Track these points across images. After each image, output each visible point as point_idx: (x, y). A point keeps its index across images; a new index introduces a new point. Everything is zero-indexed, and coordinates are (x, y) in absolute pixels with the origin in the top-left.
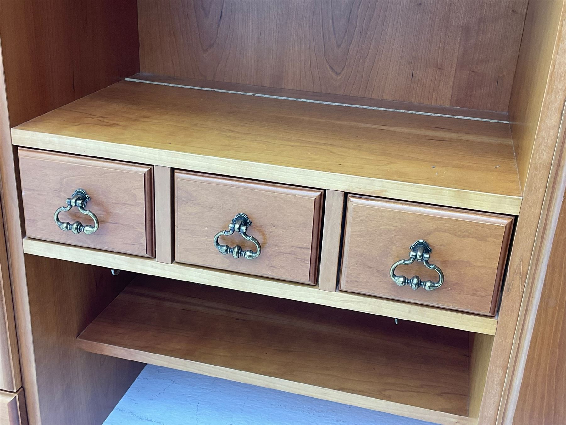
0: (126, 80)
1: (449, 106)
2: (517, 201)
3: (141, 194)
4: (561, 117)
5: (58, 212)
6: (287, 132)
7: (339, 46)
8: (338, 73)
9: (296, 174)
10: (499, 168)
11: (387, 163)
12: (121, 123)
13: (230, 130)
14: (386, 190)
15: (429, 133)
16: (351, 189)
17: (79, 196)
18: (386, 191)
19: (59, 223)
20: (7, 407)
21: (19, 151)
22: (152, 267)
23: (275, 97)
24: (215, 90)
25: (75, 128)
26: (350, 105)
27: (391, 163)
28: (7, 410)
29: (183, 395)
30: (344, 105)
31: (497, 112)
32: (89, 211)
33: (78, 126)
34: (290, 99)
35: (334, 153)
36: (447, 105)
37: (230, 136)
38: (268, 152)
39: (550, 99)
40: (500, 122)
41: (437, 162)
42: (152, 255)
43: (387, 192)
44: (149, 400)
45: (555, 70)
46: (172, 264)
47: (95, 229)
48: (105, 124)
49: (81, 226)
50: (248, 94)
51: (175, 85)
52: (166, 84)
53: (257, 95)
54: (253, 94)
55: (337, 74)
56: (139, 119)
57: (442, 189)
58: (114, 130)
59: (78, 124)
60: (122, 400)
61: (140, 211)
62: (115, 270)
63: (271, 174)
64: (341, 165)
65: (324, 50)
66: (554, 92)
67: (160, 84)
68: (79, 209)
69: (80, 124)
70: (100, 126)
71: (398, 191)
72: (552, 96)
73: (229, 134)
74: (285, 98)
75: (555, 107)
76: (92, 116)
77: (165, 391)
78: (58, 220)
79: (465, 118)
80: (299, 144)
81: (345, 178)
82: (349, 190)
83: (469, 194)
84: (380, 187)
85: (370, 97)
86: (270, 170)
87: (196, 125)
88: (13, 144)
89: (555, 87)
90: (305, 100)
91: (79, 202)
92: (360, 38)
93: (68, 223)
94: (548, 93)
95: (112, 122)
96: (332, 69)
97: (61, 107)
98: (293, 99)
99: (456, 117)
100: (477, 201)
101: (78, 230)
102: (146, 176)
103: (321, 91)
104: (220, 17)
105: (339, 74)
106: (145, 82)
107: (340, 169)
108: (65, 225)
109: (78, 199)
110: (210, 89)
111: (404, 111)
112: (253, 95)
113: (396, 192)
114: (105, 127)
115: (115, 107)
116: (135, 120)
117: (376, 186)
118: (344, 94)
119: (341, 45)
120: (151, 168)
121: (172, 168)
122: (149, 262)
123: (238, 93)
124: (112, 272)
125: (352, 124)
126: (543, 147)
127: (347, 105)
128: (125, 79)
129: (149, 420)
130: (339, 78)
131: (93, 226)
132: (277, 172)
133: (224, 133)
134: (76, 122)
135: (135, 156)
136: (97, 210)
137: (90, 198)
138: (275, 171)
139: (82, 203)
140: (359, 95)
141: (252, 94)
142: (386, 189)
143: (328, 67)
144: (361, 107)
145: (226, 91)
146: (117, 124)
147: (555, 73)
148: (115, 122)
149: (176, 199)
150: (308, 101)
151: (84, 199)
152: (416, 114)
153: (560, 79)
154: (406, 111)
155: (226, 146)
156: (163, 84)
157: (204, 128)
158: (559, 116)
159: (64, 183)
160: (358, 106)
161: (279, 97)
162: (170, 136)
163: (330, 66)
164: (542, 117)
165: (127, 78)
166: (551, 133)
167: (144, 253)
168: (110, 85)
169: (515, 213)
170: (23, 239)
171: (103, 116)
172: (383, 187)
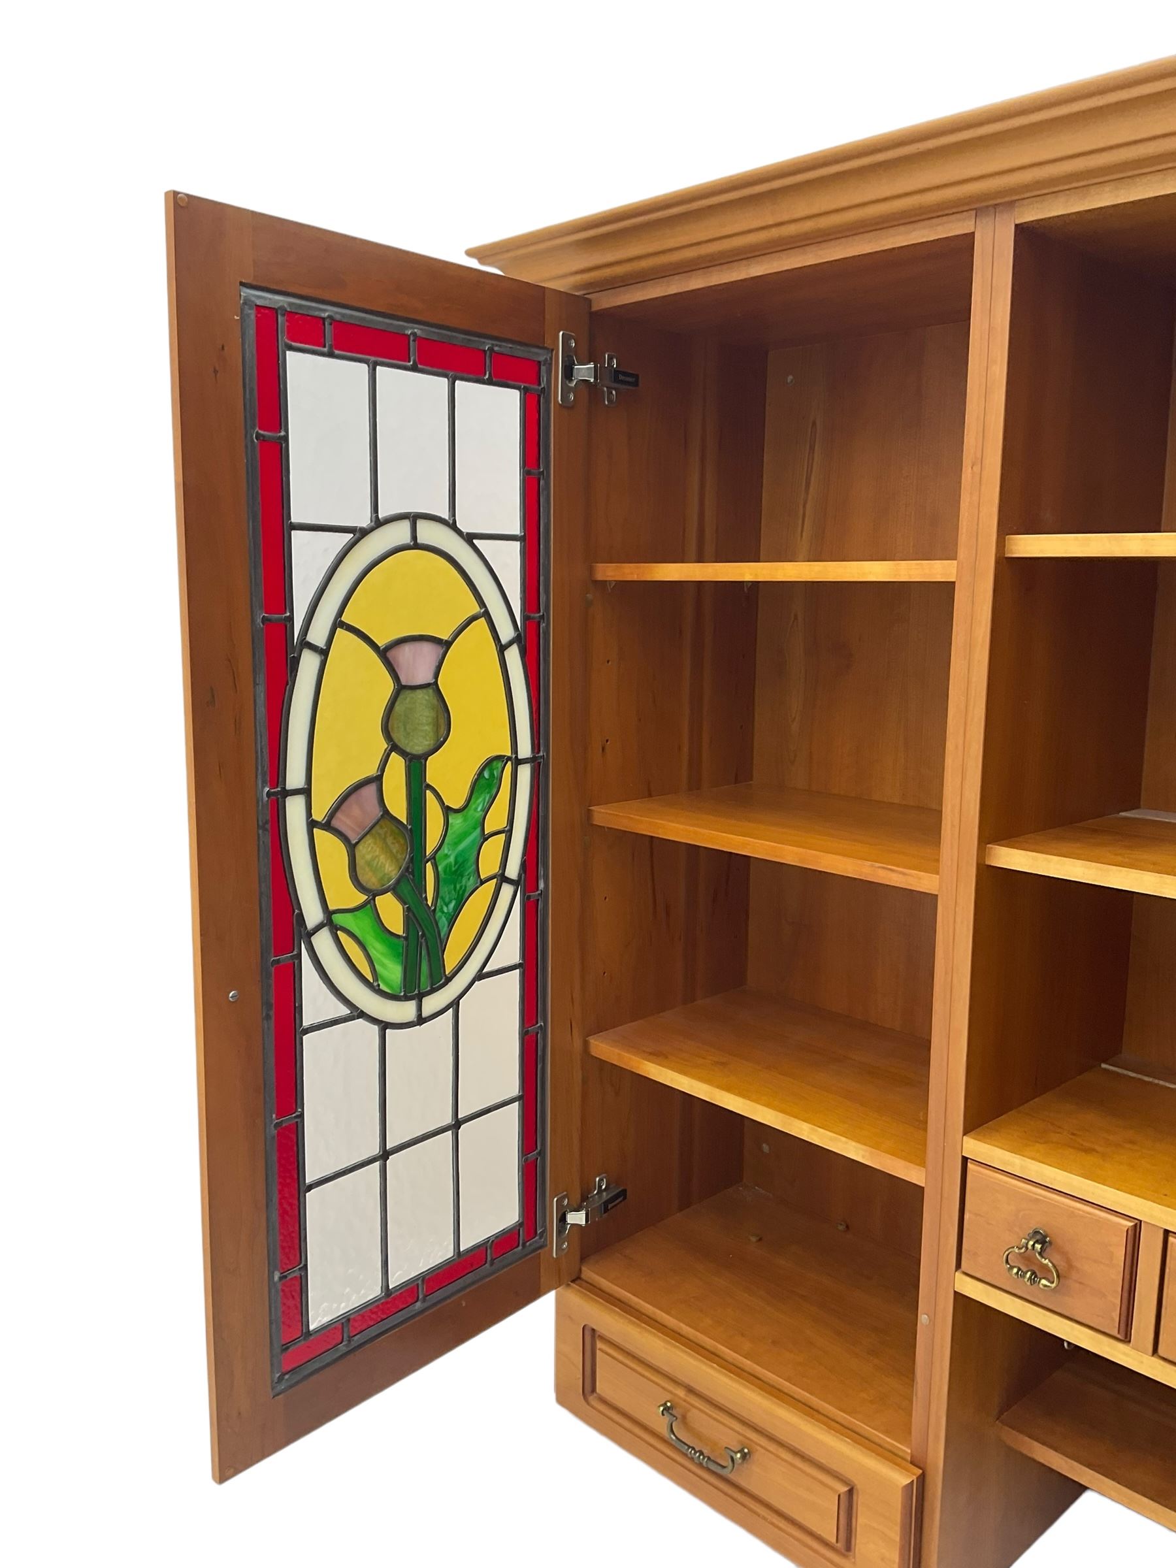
3: (1120, 1254)
5: (1009, 1251)
17: (1038, 1237)
19: (1008, 1266)
20: (902, 1491)
21: (969, 1164)
22: (1125, 1354)
28: (901, 1495)
32: (1049, 1260)
42: (1126, 1337)
46: (1153, 1358)
47: (1053, 1285)
48: (1079, 1146)
49: (1036, 1276)
61: (1116, 1275)
62: (1069, 1343)
68: (1037, 1255)
78: (1007, 1262)
88: (963, 1154)
91: (1038, 1246)
93: (1019, 1269)
97: (1018, 1109)
101: (1032, 1281)
102: (1130, 1232)
108: (1015, 1270)
109: (1037, 1242)
120: (1136, 1224)
121: (1165, 1229)
122: (1121, 1346)
124: (1066, 1344)
131: (1052, 1280)
136: (1057, 1259)
137: (1050, 1242)
139: (1041, 1248)
146: (1094, 1150)
149: (1167, 1270)
151: (1043, 1242)
159: (1020, 1217)
167: (1115, 1333)
170: (957, 1273)
171: (1075, 1132)
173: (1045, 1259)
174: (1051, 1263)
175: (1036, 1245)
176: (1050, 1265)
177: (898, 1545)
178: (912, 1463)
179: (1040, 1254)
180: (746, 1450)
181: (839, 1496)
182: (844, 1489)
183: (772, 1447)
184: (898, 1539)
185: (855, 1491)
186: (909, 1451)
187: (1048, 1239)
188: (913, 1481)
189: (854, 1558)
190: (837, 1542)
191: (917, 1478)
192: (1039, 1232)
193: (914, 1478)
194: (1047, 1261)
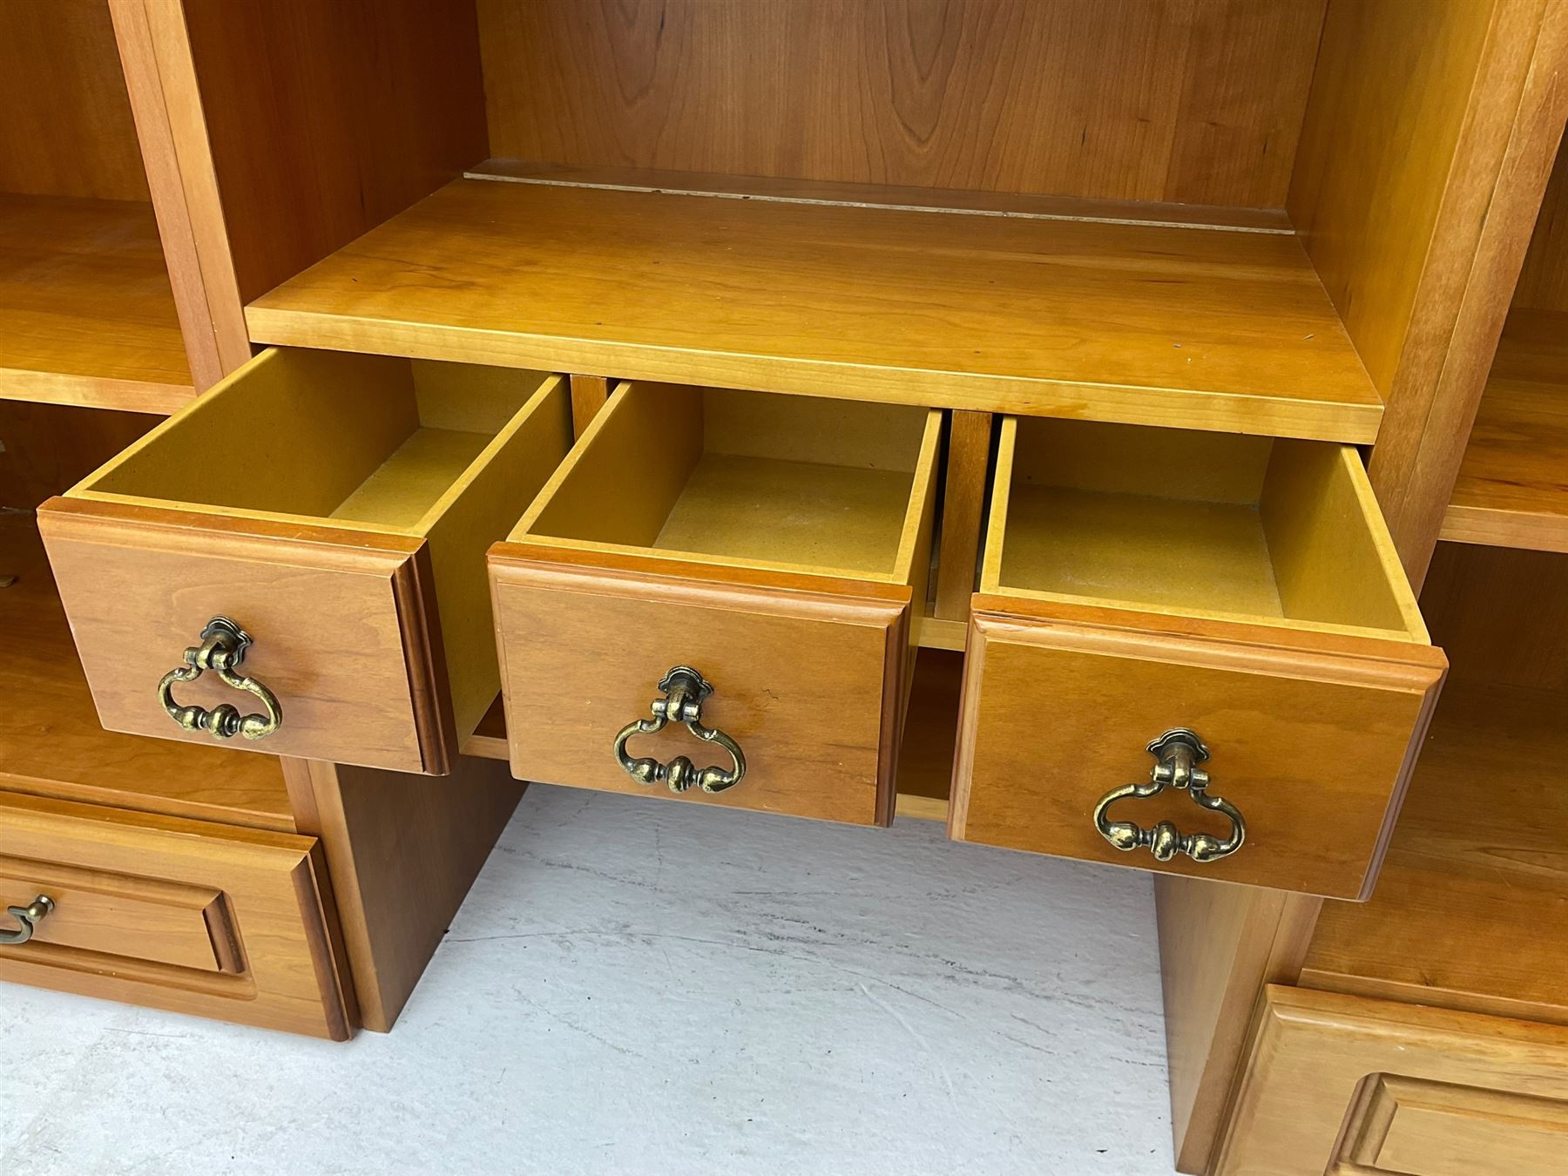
0: (465, 177)
1: (1161, 199)
2: (1373, 415)
4: (1482, 228)
5: (167, 680)
6: (841, 282)
7: (923, 79)
8: (923, 139)
9: (885, 379)
10: (1312, 339)
11: (1074, 341)
12: (480, 280)
13: (719, 284)
14: (1086, 404)
15: (1140, 265)
16: (1007, 407)
17: (220, 637)
18: (1084, 407)
19: (174, 711)
20: (290, 878)
23: (793, 200)
24: (662, 190)
25: (383, 297)
26: (955, 211)
27: (1083, 341)
28: (291, 883)
29: (626, 810)
30: (942, 210)
31: (1263, 210)
32: (250, 679)
33: (389, 293)
34: (824, 202)
35: (956, 325)
36: (1157, 200)
37: (722, 298)
38: (815, 331)
39: (1460, 187)
40: (1276, 232)
41: (1179, 333)
43: (1089, 408)
44: (560, 826)
45: (1475, 123)
47: (274, 725)
48: (447, 283)
49: (234, 717)
50: (734, 196)
51: (573, 184)
52: (554, 183)
53: (752, 197)
54: (743, 196)
55: (921, 142)
56: (517, 268)
57: (1209, 397)
58: (469, 299)
59: (389, 286)
60: (506, 829)
63: (831, 382)
64: (978, 352)
65: (890, 90)
66: (1468, 174)
67: (538, 182)
68: (222, 676)
69: (392, 288)
70: (436, 291)
71: (1115, 405)
72: (1463, 181)
73: (720, 294)
74: (813, 201)
75: (1471, 207)
76: (412, 267)
77: (589, 806)
78: (169, 703)
79: (1203, 227)
80: (871, 309)
81: (996, 383)
82: (1003, 408)
83: (1270, 404)
84: (1071, 398)
85: (993, 189)
86: (829, 375)
87: (642, 275)
88: (252, 341)
89: (1471, 162)
90: (858, 205)
91: (220, 659)
92: (970, 58)
93: (197, 711)
94: (1455, 175)
95: (459, 278)
96: (910, 130)
97: (340, 250)
98: (830, 203)
99: (1182, 225)
100: (1286, 419)
103: (886, 180)
104: (660, 25)
105: (923, 142)
106: (507, 179)
107: (978, 361)
108: (190, 716)
109: (217, 648)
110: (649, 190)
111: (1071, 218)
112: (744, 198)
113: (1108, 409)
114: (449, 291)
115: (457, 242)
116: (507, 272)
117: (1063, 397)
118: (936, 186)
119: (928, 75)
121: (608, 378)
123: (712, 194)
125: (974, 254)
126: (1437, 296)
127: (948, 211)
128: (462, 175)
129: (566, 867)
130: (925, 150)
132: (843, 376)
133: (709, 292)
134: (379, 282)
135: (525, 356)
136: (269, 669)
137: (249, 639)
138: (839, 375)
140: (969, 186)
141: (741, 196)
142: (1085, 402)
143: (901, 127)
144: (979, 212)
145: (685, 192)
146: (473, 284)
147: (1475, 129)
148: (465, 278)
150: (864, 205)
151: (231, 644)
152: (1097, 223)
153: (1486, 141)
154: (1076, 218)
155: (720, 321)
156: (547, 182)
157: (661, 281)
158: (1476, 226)
160: (972, 212)
161: (800, 201)
162: (593, 306)
163: (905, 125)
164: (1438, 229)
165: (468, 174)
166: (1456, 266)
168: (435, 190)
169: (1366, 439)
171: (438, 266)
172: (1078, 399)
173: (242, 679)
174: (256, 682)
175: (216, 657)
176: (254, 688)
177: (307, 944)
178: (298, 834)
179: (229, 672)
180: (44, 900)
181: (204, 912)
182: (207, 901)
183: (84, 881)
184: (304, 937)
185: (226, 897)
186: (292, 818)
187: (242, 633)
188: (306, 858)
189: (251, 976)
190: (220, 968)
191: (311, 852)
192: (219, 626)
193: (307, 852)
194: (246, 682)
